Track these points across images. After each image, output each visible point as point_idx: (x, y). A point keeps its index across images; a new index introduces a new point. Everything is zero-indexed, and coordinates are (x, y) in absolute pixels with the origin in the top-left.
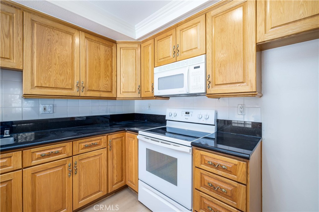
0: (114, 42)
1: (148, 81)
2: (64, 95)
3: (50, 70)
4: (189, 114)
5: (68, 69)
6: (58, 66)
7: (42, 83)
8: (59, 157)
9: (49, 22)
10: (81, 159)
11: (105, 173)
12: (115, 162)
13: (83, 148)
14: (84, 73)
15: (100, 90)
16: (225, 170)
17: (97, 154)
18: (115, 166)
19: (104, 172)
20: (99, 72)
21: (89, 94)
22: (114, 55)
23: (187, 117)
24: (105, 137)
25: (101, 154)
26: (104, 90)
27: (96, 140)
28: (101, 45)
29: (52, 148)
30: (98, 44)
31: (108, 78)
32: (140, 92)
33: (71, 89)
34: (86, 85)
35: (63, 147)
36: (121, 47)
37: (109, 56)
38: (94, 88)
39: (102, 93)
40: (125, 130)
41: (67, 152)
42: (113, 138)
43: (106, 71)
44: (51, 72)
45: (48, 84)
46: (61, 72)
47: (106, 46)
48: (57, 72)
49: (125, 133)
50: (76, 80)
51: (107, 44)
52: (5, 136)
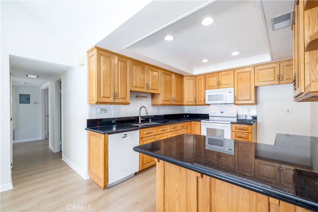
0: (183, 76)
1: (201, 96)
4: (223, 112)
10: (180, 132)
13: (181, 127)
16: (244, 130)
21: (176, 103)
22: (183, 83)
23: (222, 114)
25: (185, 131)
27: (184, 124)
31: (181, 95)
32: (196, 102)
33: (171, 101)
36: (185, 78)
39: (179, 102)
42: (188, 124)
47: (180, 79)
49: (191, 122)
50: (173, 97)
52: (150, 122)
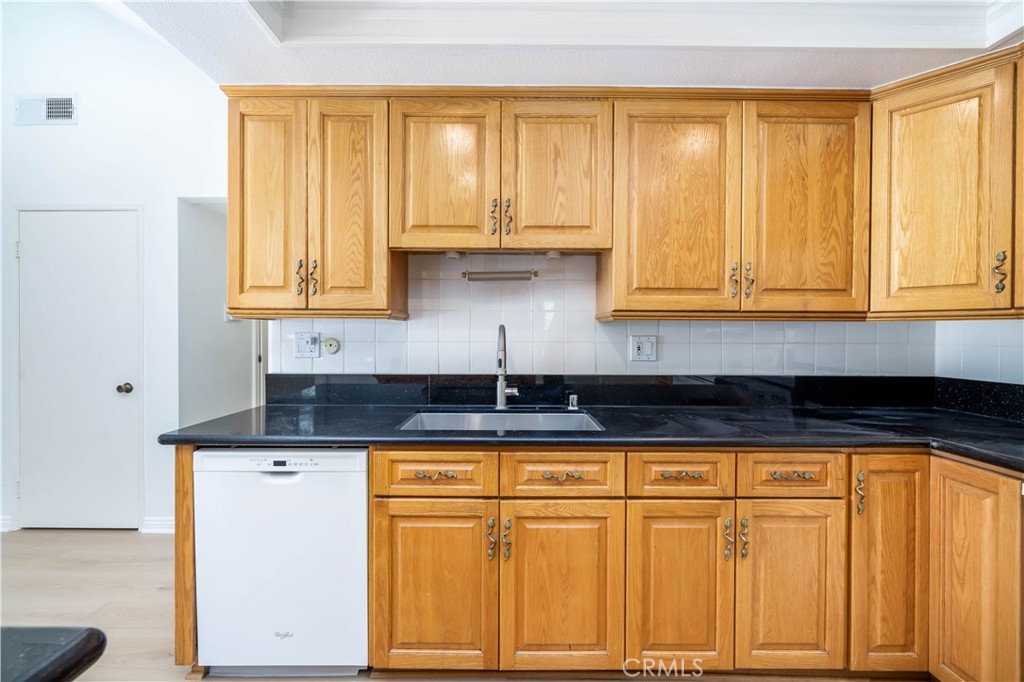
0: (863, 98)
2: (699, 309)
3: (667, 239)
5: (709, 228)
6: (685, 224)
7: (649, 278)
8: (702, 490)
9: (665, 107)
10: (759, 514)
11: (838, 589)
12: (878, 562)
13: (765, 481)
14: (753, 236)
15: (805, 287)
17: (810, 513)
18: (879, 578)
19: (833, 587)
20: (803, 225)
21: (770, 303)
22: (860, 149)
24: (842, 458)
25: (826, 517)
26: (818, 287)
27: (806, 463)
28: (811, 126)
29: (685, 460)
30: (798, 125)
31: (833, 241)
33: (717, 289)
34: (760, 273)
35: (712, 463)
36: (892, 107)
37: (838, 160)
38: (783, 283)
39: (809, 296)
40: (927, 445)
41: (721, 483)
42: (872, 467)
43: (826, 217)
44: (667, 245)
45: (661, 279)
46: (691, 243)
47: (829, 124)
48: (681, 242)
49: (925, 457)
50: (731, 261)
51: (833, 112)
52: (570, 408)
